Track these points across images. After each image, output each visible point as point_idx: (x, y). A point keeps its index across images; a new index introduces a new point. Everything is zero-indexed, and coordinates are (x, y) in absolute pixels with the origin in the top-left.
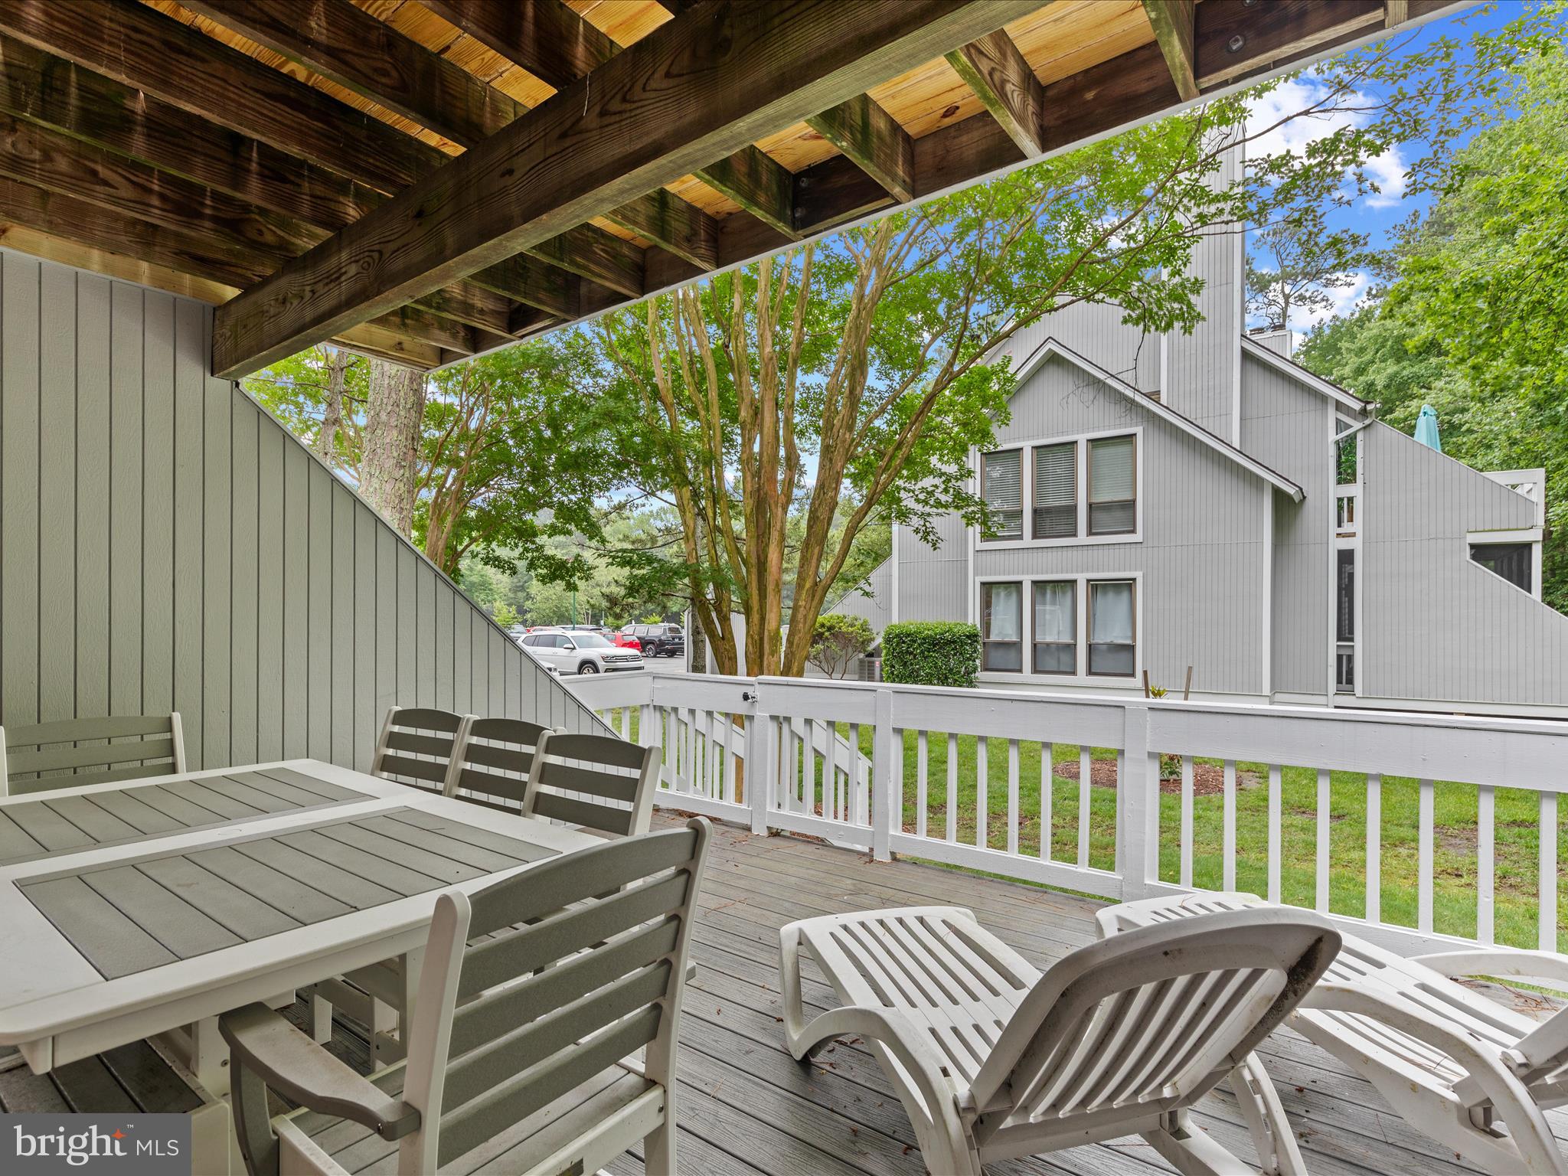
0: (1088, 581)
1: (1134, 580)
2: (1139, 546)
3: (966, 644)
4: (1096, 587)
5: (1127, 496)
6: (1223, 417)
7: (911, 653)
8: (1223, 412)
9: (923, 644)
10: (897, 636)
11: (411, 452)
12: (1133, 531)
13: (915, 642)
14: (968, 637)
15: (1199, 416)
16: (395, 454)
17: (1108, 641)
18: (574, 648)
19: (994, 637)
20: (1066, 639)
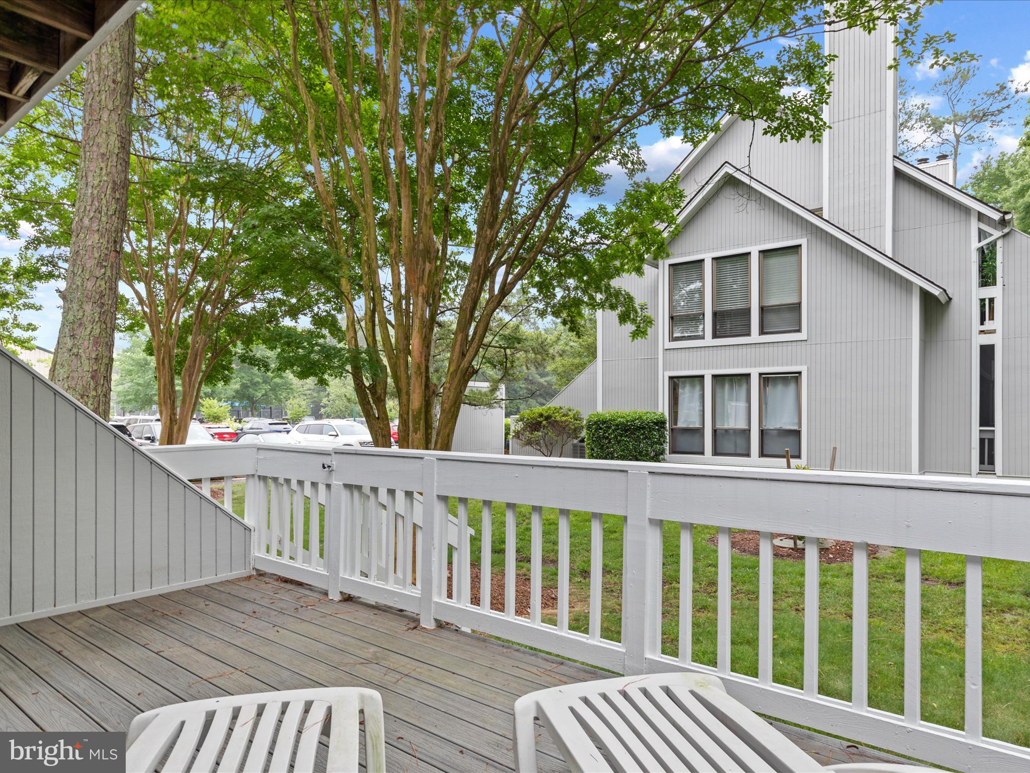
0: (760, 374)
1: (800, 373)
2: (804, 343)
3: (654, 430)
4: (766, 379)
5: (794, 300)
6: (878, 229)
7: (607, 438)
8: (878, 224)
9: (616, 430)
10: (596, 423)
11: (113, 254)
12: (799, 331)
13: (609, 428)
14: (656, 424)
15: (857, 228)
16: (97, 255)
17: (778, 426)
18: (337, 435)
19: (681, 424)
20: (742, 425)
